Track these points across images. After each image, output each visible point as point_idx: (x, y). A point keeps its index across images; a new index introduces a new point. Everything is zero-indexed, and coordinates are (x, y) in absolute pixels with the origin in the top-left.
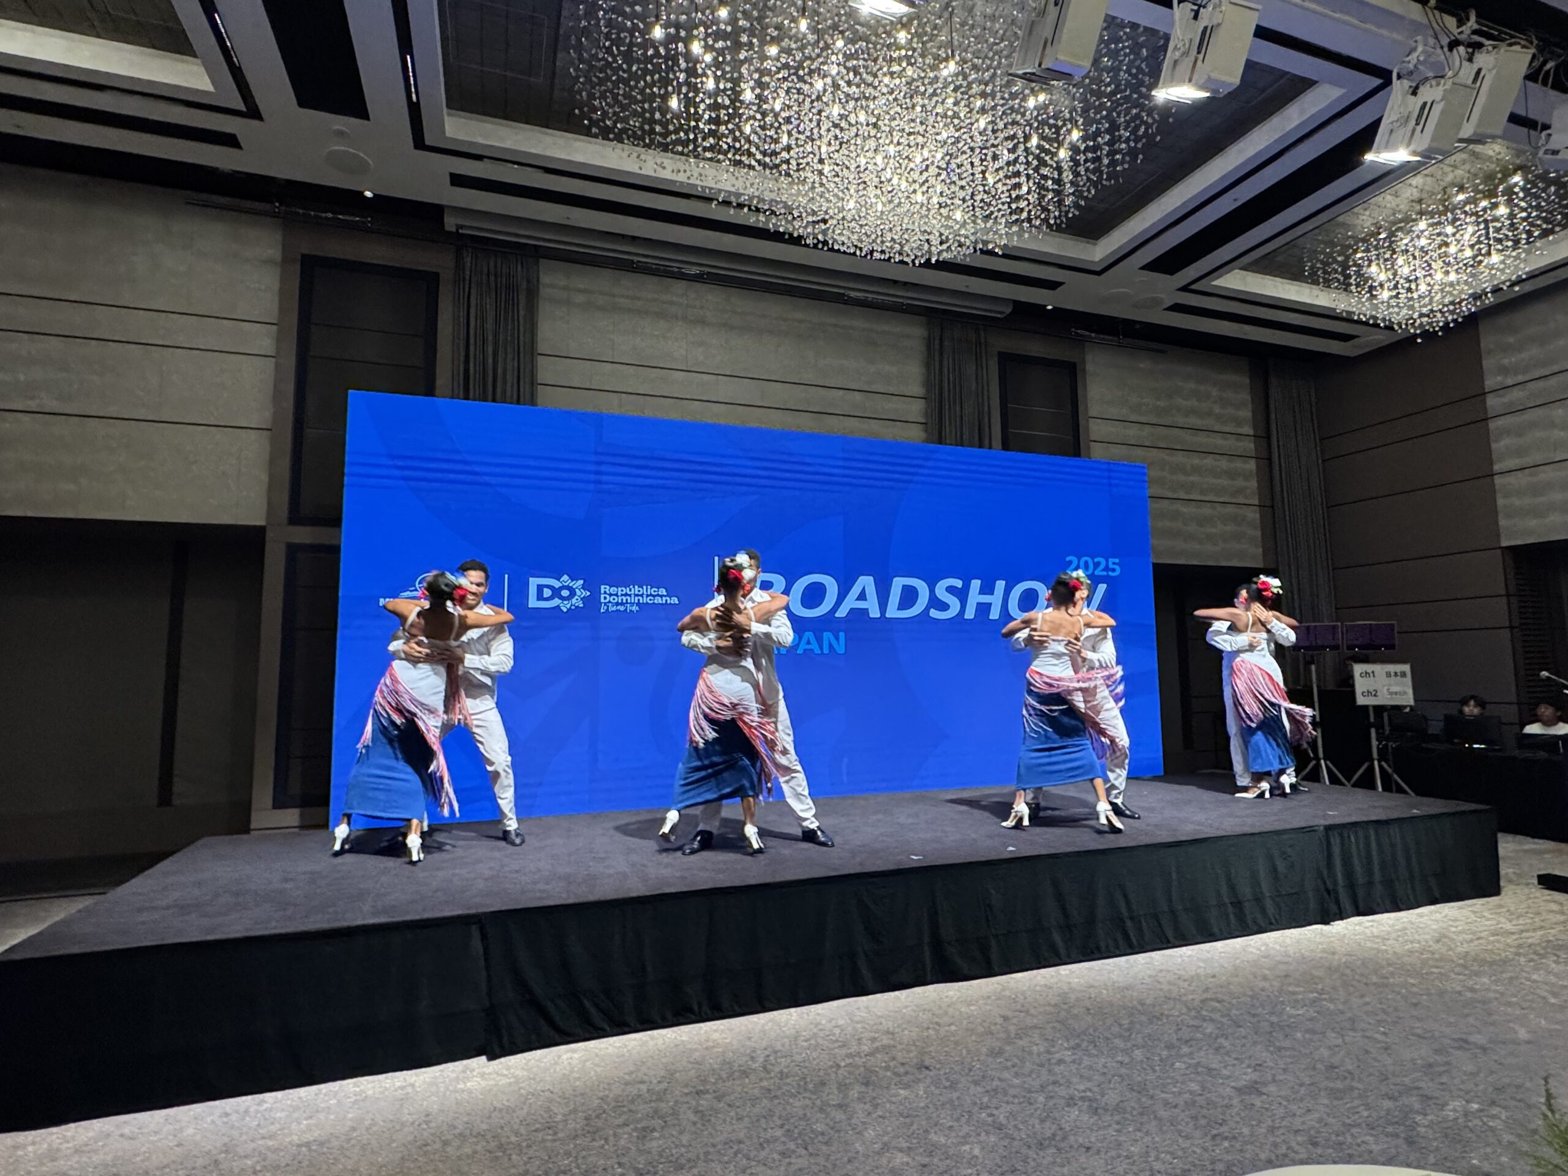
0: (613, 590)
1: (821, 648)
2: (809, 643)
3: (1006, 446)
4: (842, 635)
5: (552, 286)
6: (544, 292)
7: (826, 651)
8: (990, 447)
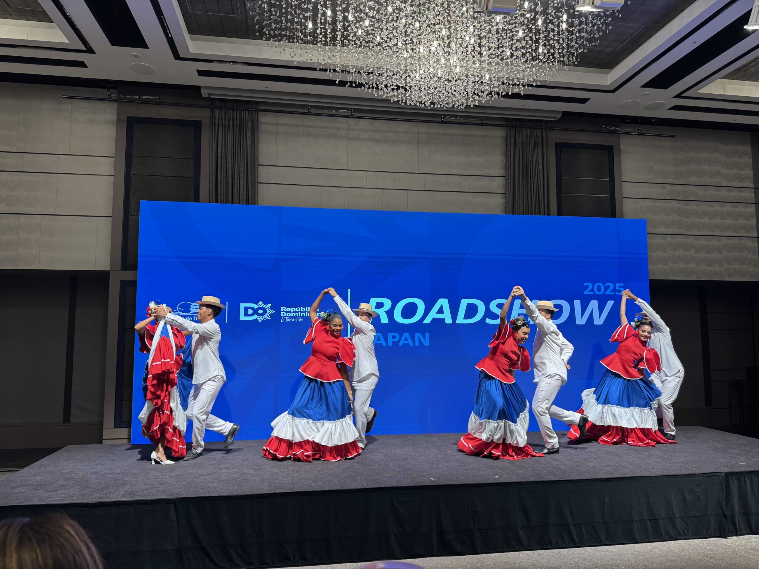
0: (288, 309)
1: (414, 342)
2: (406, 339)
4: (427, 335)
5: (266, 123)
6: (262, 127)
7: (417, 344)
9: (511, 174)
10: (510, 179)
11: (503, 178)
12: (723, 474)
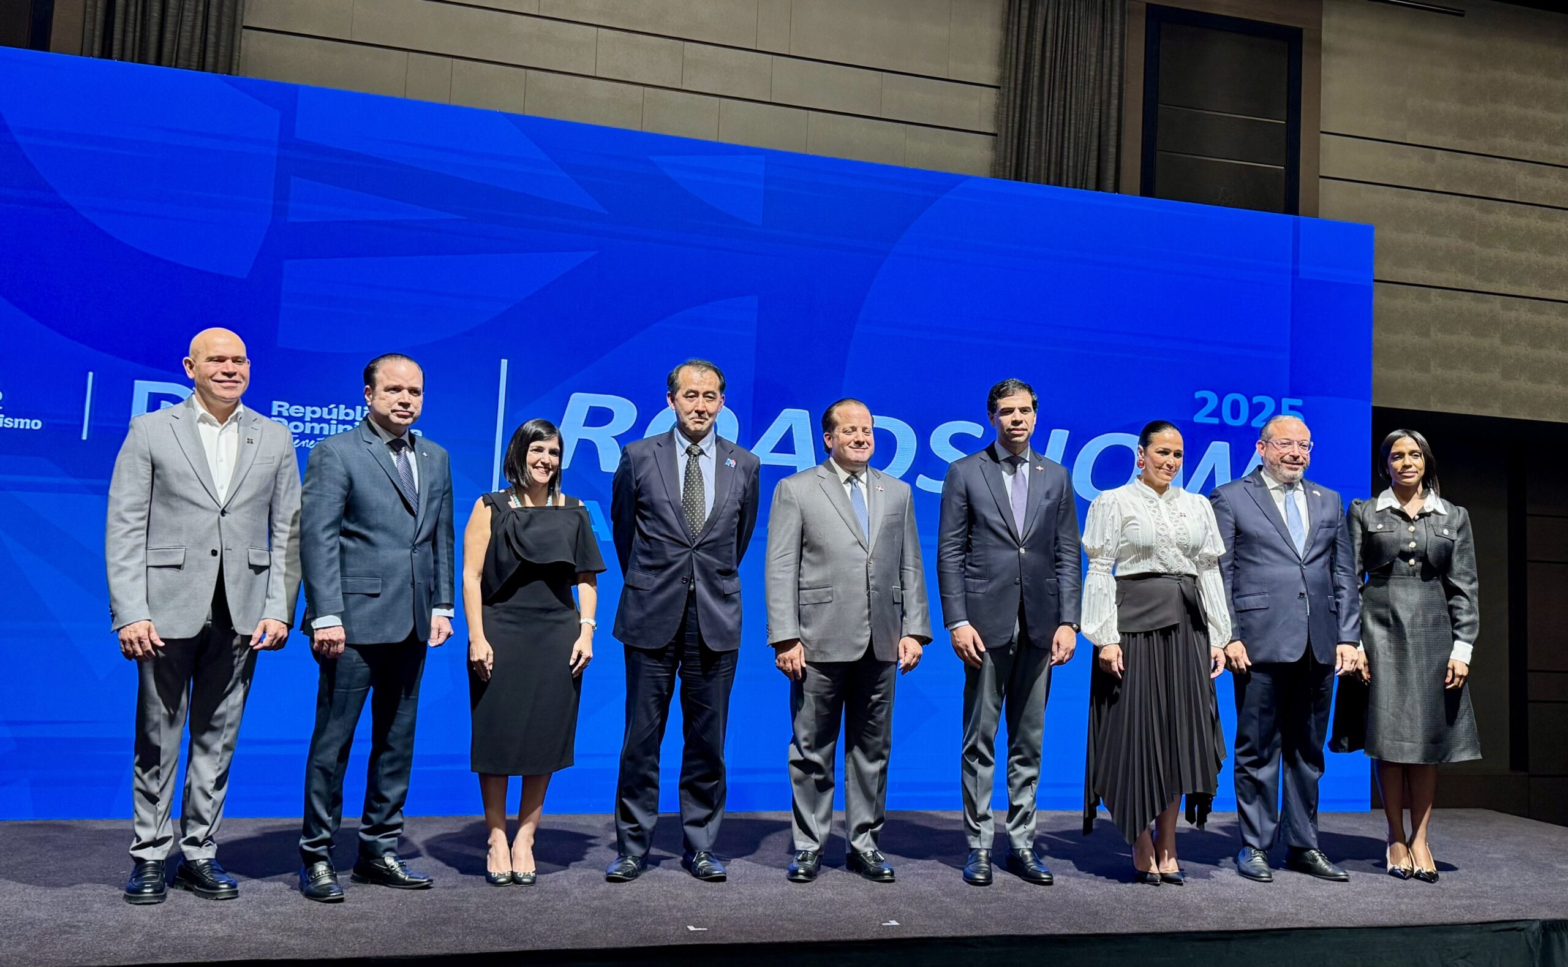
3: (1148, 189)
8: (1117, 189)
9: (1016, 80)
10: (1012, 93)
11: (994, 90)
12: (1536, 925)
